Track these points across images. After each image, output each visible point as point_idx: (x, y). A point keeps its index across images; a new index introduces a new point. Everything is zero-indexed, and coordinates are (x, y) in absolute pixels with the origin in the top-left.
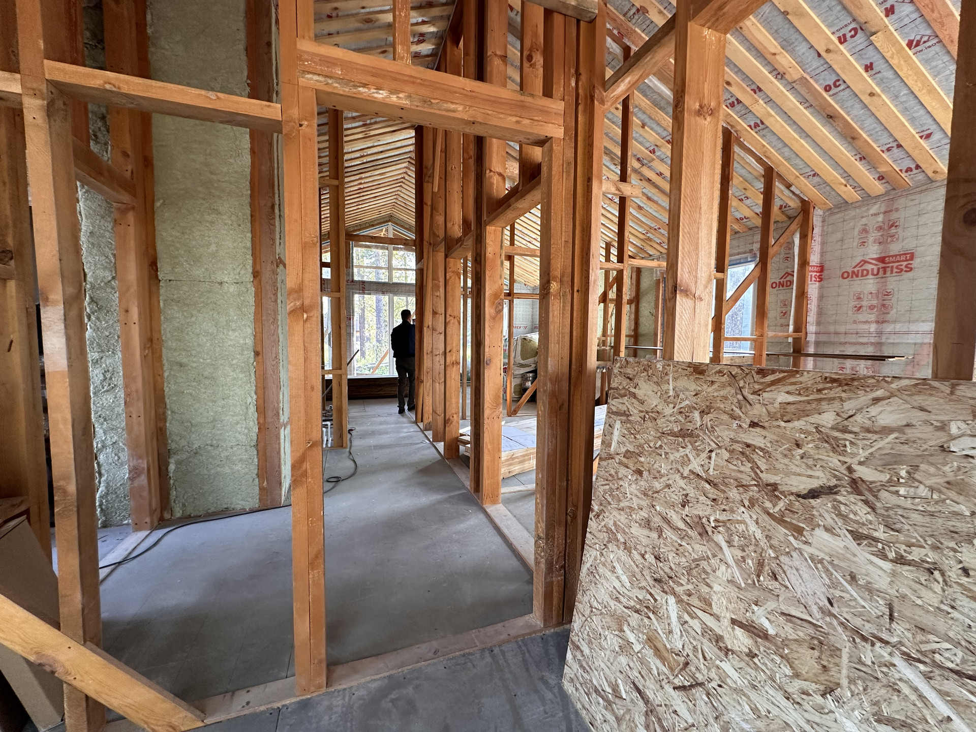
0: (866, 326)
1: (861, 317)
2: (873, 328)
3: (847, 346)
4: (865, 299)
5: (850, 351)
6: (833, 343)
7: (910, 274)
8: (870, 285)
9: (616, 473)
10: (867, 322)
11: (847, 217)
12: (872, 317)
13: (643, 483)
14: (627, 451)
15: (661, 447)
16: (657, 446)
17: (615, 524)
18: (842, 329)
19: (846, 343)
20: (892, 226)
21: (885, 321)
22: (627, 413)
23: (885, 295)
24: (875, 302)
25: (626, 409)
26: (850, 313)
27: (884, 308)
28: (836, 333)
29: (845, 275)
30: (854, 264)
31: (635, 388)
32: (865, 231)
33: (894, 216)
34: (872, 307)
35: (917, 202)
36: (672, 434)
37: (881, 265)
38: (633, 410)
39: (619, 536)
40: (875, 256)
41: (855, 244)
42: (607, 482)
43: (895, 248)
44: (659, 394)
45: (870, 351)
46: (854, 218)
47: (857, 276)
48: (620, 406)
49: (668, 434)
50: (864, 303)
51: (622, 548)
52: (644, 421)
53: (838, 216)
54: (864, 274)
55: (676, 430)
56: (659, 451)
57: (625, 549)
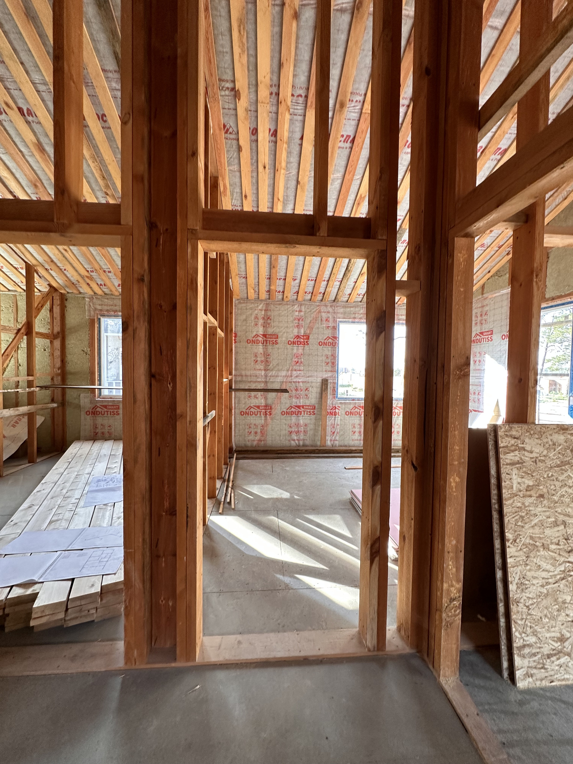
0: (260, 372)
1: (257, 367)
2: (263, 373)
3: (252, 383)
4: (259, 357)
5: (253, 386)
6: (245, 382)
7: (277, 346)
8: (260, 348)
9: (523, 504)
10: (260, 370)
11: (248, 308)
12: (262, 367)
13: (545, 502)
14: (528, 486)
15: (552, 475)
16: (550, 475)
17: (531, 538)
18: (248, 373)
19: (251, 382)
20: (268, 318)
21: (268, 370)
22: (520, 461)
23: (267, 355)
24: (263, 359)
25: (519, 459)
26: (252, 363)
27: (267, 362)
28: (246, 376)
29: (248, 341)
30: (253, 336)
31: (523, 444)
32: (256, 318)
33: (269, 313)
34: (262, 361)
35: (278, 309)
36: (558, 466)
37: (265, 339)
38: (525, 458)
39: (537, 544)
40: (262, 333)
41: (253, 324)
42: (516, 514)
43: (270, 331)
44: (542, 445)
45: (261, 386)
46: (251, 309)
47: (255, 343)
48: (513, 458)
49: (555, 467)
50: (259, 359)
51: (542, 549)
52: (536, 463)
53: (243, 305)
54: (257, 342)
55: (559, 463)
56: (552, 478)
57: (544, 549)
